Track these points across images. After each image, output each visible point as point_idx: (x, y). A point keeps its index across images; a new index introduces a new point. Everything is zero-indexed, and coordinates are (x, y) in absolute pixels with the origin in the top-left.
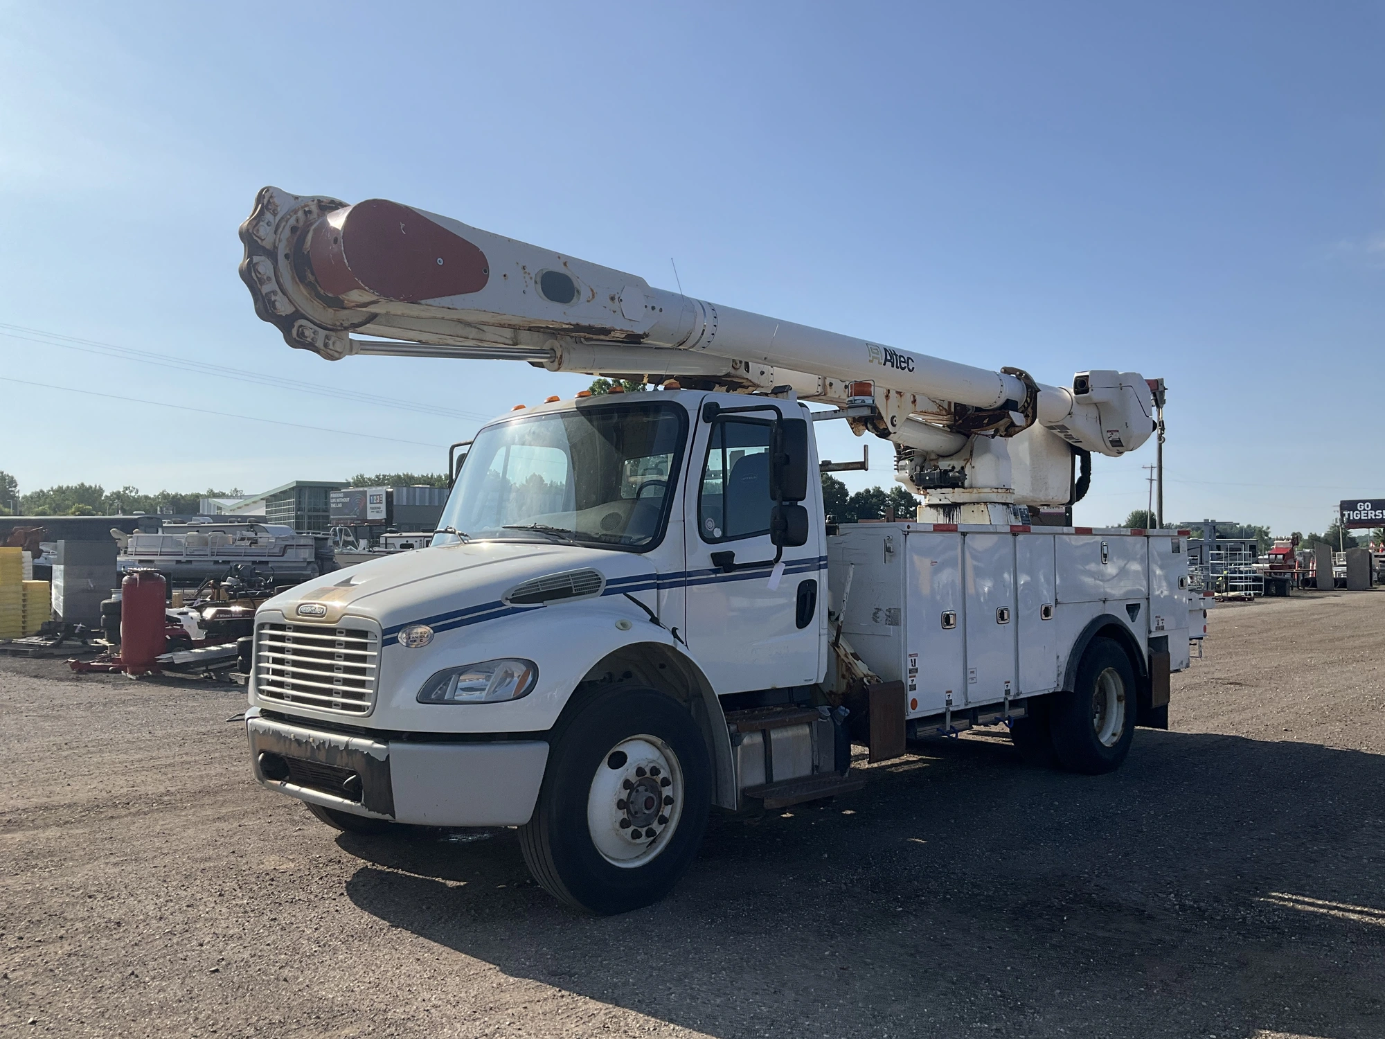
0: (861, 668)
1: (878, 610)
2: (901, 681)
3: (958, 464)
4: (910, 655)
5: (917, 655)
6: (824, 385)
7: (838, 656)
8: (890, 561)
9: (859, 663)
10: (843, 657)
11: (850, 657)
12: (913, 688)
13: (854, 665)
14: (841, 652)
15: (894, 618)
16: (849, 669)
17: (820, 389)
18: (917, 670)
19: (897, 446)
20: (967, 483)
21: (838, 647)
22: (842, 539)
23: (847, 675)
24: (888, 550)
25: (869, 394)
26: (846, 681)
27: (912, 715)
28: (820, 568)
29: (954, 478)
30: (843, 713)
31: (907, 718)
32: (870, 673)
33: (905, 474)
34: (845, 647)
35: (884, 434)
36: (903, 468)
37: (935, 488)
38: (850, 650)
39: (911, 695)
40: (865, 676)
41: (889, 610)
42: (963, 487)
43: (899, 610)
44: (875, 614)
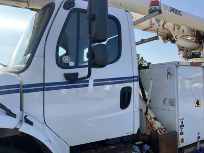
0: (157, 125)
1: (166, 99)
2: (176, 132)
3: (198, 51)
4: (180, 120)
5: (183, 119)
6: (151, 24)
7: (147, 119)
8: (170, 78)
9: (157, 122)
10: (149, 119)
11: (153, 119)
12: (182, 134)
13: (154, 123)
14: (149, 117)
15: (172, 103)
16: (151, 125)
17: (150, 26)
18: (183, 126)
19: (178, 46)
20: (201, 56)
21: (147, 115)
22: (150, 70)
23: (150, 128)
24: (169, 73)
25: (158, 5)
26: (150, 131)
27: (181, 145)
28: (134, 81)
29: (197, 55)
30: (145, 148)
31: (179, 147)
32: (162, 127)
33: (181, 55)
34: (151, 114)
35: (173, 42)
36: (181, 54)
37: (191, 58)
38: (153, 116)
39: (181, 137)
40: (159, 129)
41: (170, 99)
42: (200, 57)
43: (175, 99)
44: (164, 101)
